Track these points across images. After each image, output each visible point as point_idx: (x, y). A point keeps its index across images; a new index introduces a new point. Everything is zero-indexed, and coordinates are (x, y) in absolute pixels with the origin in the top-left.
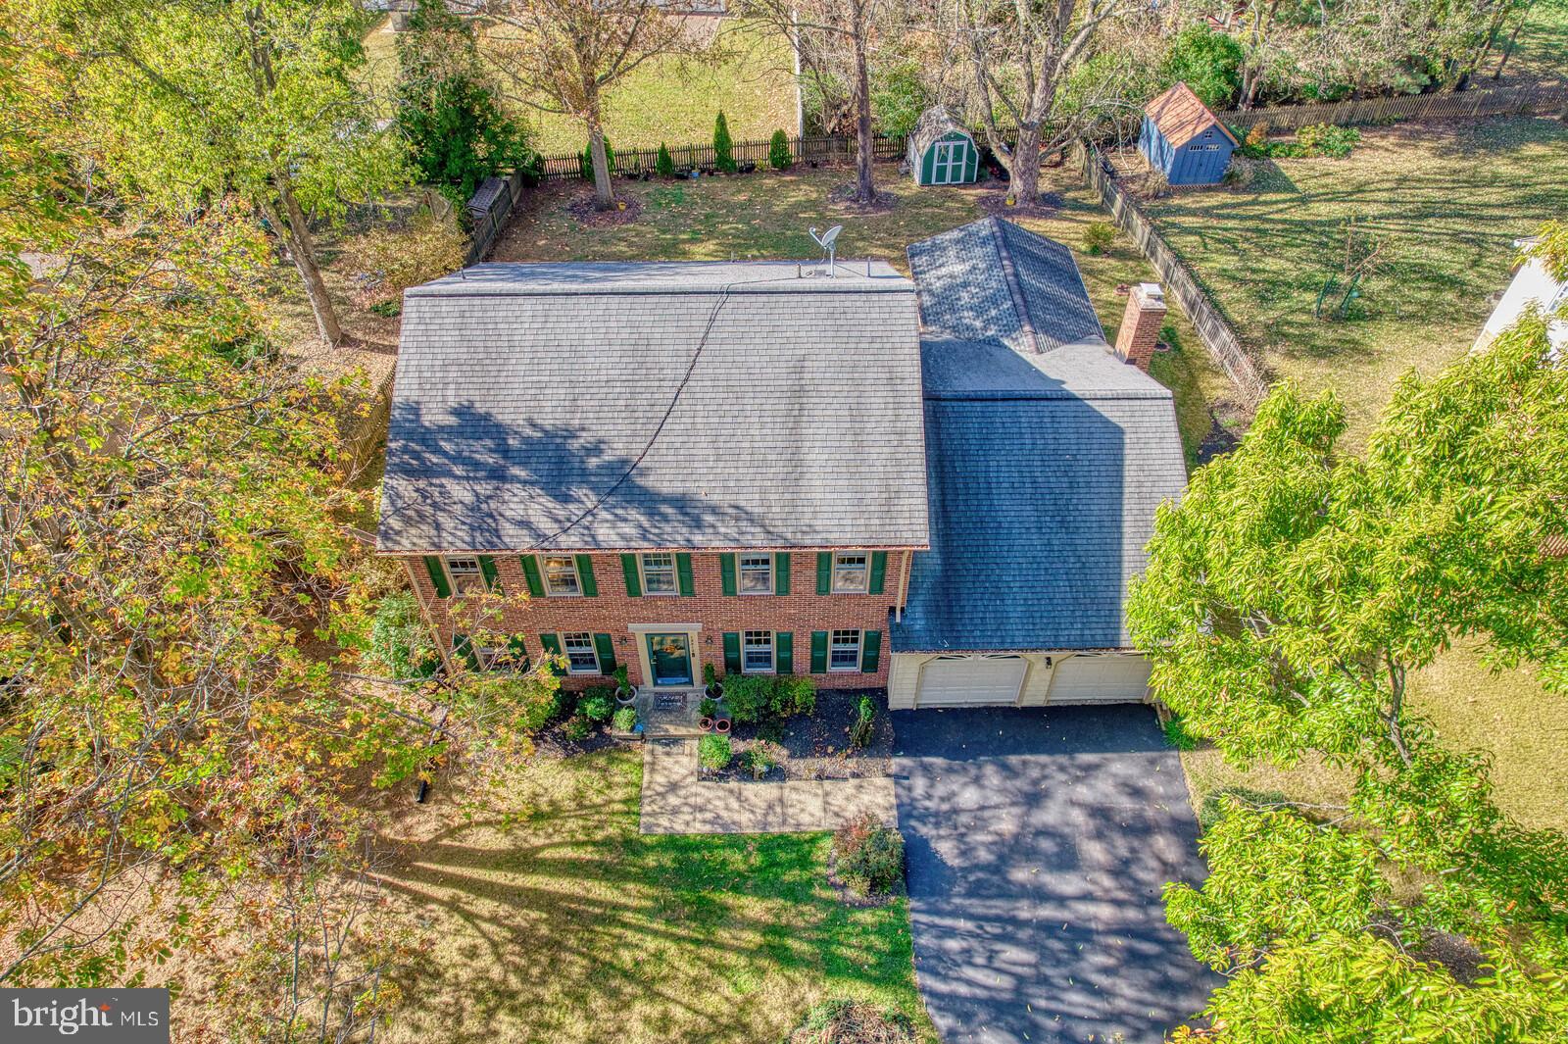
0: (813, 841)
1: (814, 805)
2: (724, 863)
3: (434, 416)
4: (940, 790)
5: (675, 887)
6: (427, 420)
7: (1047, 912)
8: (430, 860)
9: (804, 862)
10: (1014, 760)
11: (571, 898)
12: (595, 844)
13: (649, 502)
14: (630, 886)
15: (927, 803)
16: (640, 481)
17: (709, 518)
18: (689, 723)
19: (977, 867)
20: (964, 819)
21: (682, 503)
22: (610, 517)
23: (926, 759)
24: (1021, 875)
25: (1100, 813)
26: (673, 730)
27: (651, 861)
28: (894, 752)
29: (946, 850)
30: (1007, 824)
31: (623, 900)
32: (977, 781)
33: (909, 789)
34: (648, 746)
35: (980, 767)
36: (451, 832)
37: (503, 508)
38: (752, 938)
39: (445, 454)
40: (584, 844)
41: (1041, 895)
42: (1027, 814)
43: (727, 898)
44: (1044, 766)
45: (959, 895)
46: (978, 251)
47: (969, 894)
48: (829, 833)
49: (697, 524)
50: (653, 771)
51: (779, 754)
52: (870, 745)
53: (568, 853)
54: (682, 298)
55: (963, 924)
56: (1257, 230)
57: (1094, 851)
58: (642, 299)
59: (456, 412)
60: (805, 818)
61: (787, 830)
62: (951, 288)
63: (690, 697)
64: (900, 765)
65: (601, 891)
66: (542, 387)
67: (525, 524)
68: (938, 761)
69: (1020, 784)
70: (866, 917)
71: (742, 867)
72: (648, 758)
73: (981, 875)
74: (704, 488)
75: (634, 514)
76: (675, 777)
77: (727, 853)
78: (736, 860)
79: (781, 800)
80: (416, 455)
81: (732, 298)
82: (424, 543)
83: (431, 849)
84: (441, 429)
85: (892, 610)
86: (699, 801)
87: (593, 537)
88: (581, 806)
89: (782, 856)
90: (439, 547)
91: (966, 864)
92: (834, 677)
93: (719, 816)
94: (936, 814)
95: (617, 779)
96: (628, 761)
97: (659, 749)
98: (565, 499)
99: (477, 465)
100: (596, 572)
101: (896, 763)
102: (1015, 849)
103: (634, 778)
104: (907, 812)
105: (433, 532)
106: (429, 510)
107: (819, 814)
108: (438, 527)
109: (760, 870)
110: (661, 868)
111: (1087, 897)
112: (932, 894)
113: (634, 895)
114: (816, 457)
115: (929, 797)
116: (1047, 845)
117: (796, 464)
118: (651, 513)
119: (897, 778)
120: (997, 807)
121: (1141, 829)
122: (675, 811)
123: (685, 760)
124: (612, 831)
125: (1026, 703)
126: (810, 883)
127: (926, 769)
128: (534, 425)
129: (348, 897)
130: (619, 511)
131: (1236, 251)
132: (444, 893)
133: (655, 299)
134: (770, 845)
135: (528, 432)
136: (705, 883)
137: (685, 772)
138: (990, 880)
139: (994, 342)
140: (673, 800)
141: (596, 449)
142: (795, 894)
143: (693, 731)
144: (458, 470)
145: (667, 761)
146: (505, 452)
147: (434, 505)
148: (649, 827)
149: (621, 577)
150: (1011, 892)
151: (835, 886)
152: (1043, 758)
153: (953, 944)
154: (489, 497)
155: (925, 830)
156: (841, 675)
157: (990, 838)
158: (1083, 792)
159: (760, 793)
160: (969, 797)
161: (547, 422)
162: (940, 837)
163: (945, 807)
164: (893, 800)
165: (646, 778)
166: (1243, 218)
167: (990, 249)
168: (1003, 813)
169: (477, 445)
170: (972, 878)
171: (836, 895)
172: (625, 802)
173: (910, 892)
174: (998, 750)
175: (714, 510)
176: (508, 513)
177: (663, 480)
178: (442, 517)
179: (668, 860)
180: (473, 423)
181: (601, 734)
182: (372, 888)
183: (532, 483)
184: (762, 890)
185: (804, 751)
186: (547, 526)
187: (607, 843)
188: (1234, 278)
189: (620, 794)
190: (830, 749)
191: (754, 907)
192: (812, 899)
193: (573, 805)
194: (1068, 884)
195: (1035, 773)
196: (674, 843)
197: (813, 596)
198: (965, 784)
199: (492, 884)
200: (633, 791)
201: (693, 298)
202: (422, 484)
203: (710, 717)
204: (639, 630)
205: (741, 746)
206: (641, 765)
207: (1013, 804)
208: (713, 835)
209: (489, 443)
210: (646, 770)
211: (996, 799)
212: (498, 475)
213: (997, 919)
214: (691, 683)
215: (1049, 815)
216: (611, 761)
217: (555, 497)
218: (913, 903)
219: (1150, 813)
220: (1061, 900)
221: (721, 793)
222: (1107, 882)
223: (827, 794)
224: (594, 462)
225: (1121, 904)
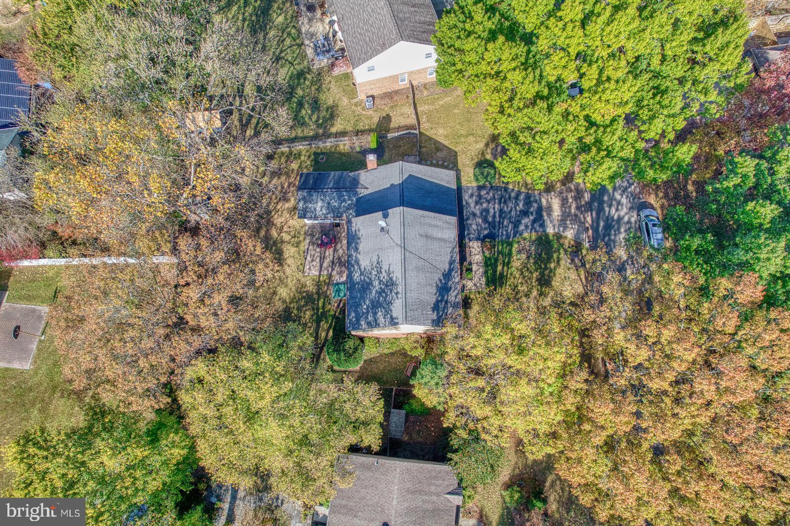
0: (485, 257)
1: (477, 257)
2: (491, 274)
3: (435, 317)
4: (473, 232)
5: (496, 283)
6: (435, 318)
7: (497, 215)
9: (490, 259)
10: (465, 217)
13: (451, 270)
15: (476, 235)
16: (447, 270)
17: (453, 259)
19: (489, 227)
21: (450, 264)
22: (454, 279)
23: (466, 234)
25: (477, 203)
29: (486, 232)
30: (480, 221)
32: (471, 225)
33: (473, 238)
35: (467, 224)
37: (453, 301)
38: (505, 268)
39: (442, 314)
41: (494, 216)
42: (477, 216)
43: (498, 273)
44: (467, 212)
45: (495, 231)
46: (314, 197)
47: (494, 229)
48: (483, 254)
49: (454, 261)
55: (501, 231)
57: (485, 205)
59: (433, 312)
60: (480, 259)
61: (483, 262)
62: (328, 208)
66: (427, 292)
67: (456, 296)
69: (471, 216)
70: (500, 248)
72: (468, 291)
74: (447, 259)
75: (453, 274)
76: (472, 285)
77: (488, 274)
78: (490, 272)
79: (476, 263)
80: (443, 320)
81: (405, 247)
84: (437, 315)
86: (477, 279)
89: (488, 263)
90: (461, 315)
91: (488, 229)
93: (481, 276)
94: (478, 233)
95: (474, 297)
96: (469, 295)
97: (465, 289)
98: (451, 288)
99: (444, 307)
101: (467, 240)
102: (485, 220)
103: (473, 293)
104: (478, 239)
107: (479, 256)
109: (492, 267)
110: (493, 286)
111: (494, 208)
112: (494, 235)
114: (440, 235)
115: (474, 234)
116: (484, 214)
117: (441, 240)
118: (453, 270)
121: (480, 196)
123: (468, 283)
126: (494, 258)
127: (468, 234)
128: (436, 294)
130: (453, 277)
134: (486, 265)
136: (495, 277)
138: (492, 225)
139: (358, 200)
140: (478, 285)
141: (441, 280)
142: (496, 260)
144: (446, 311)
145: (469, 287)
146: (441, 301)
148: (484, 289)
150: (494, 221)
151: (494, 253)
152: (465, 211)
153: (504, 233)
154: (451, 304)
155: (482, 236)
157: (483, 224)
158: (472, 205)
159: (474, 267)
160: (474, 227)
161: (435, 291)
162: (483, 233)
163: (476, 232)
164: (475, 241)
168: (477, 221)
169: (440, 307)
170: (491, 228)
171: (496, 253)
172: (479, 294)
173: (495, 239)
174: (463, 220)
175: (452, 257)
177: (447, 267)
179: (491, 285)
180: (436, 308)
183: (448, 295)
184: (496, 267)
185: (464, 258)
186: (456, 292)
189: (477, 296)
191: (499, 268)
192: (497, 257)
194: (492, 211)
195: (468, 214)
196: (487, 284)
198: (471, 227)
200: (476, 293)
207: (475, 219)
208: (485, 276)
210: (471, 291)
211: (474, 222)
212: (446, 302)
213: (499, 225)
215: (478, 213)
216: (469, 299)
217: (450, 290)
218: (497, 239)
219: (476, 194)
220: (495, 213)
221: (475, 275)
222: (491, 205)
223: (474, 254)
224: (443, 281)
225: (495, 203)
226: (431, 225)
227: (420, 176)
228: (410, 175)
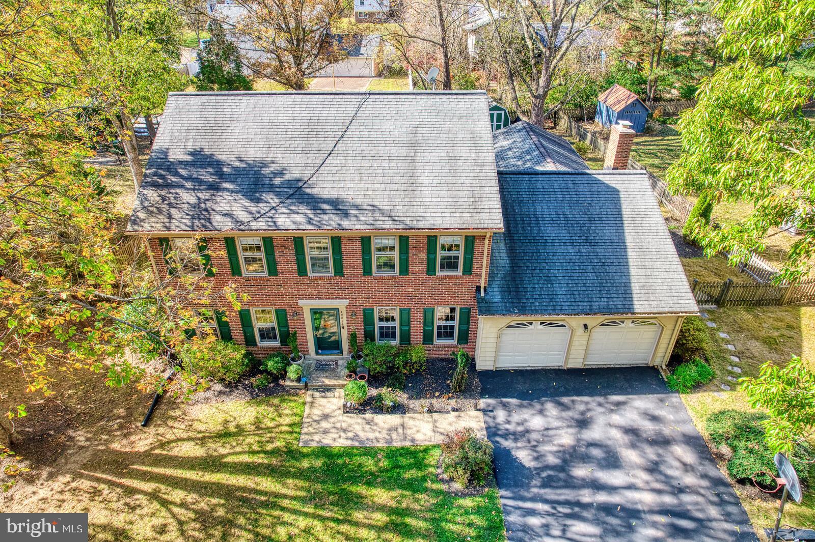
0: (426, 451)
1: (426, 428)
2: (360, 465)
3: (177, 155)
4: (516, 418)
5: (324, 482)
6: (172, 158)
8: (143, 464)
9: (420, 465)
10: (565, 400)
11: (244, 489)
12: (266, 452)
13: (314, 202)
14: (290, 481)
15: (507, 426)
16: (308, 191)
17: (353, 212)
18: (339, 378)
19: (547, 467)
20: (534, 436)
21: (336, 204)
22: (287, 211)
23: (504, 400)
24: (581, 472)
25: (632, 431)
26: (327, 382)
27: (305, 464)
28: (482, 395)
29: (524, 456)
30: (566, 438)
31: (284, 491)
32: (541, 412)
33: (494, 418)
34: (310, 393)
35: (542, 404)
36: (162, 445)
37: (215, 206)
38: (380, 518)
39: (181, 176)
40: (258, 452)
41: (597, 486)
42: (579, 432)
43: (362, 489)
44: (587, 403)
45: (536, 486)
46: (516, 135)
47: (544, 486)
48: (438, 446)
49: (346, 215)
50: (312, 407)
51: (402, 397)
52: (464, 390)
53: (246, 458)
54: (341, 96)
55: (541, 506)
56: (667, 149)
57: (631, 456)
58: (316, 97)
59: (191, 154)
60: (419, 437)
61: (407, 444)
63: (340, 362)
64: (486, 403)
65: (267, 484)
66: (249, 141)
67: (229, 215)
68: (514, 401)
69: (572, 413)
70: (467, 502)
71: (374, 469)
72: (309, 399)
73: (551, 473)
74: (350, 193)
75: (303, 209)
76: (327, 411)
77: (363, 459)
78: (369, 464)
79: (402, 425)
80: (162, 177)
81: (372, 96)
82: (159, 226)
83: (146, 457)
84: (181, 162)
85: (478, 289)
86: (344, 425)
87: (275, 222)
88: (258, 428)
89: (403, 461)
90: (168, 229)
91: (539, 465)
92: (439, 347)
93: (357, 436)
94: (514, 434)
95: (286, 412)
96: (295, 401)
97: (317, 394)
98: (258, 201)
99: (201, 182)
100: (277, 254)
101: (483, 402)
102: (571, 456)
103: (299, 411)
104: (493, 432)
105: (167, 220)
106: (165, 207)
107: (430, 433)
108: (170, 217)
109: (387, 471)
110: (312, 469)
111: (631, 487)
112: (516, 485)
113: (290, 487)
114: (425, 179)
115: (508, 422)
116: (596, 452)
117: (412, 182)
118: (315, 209)
119: (485, 411)
120: (557, 428)
121: (663, 442)
122: (326, 432)
123: (335, 400)
124: (279, 444)
125: (570, 366)
126: (424, 479)
127: (505, 406)
128: (241, 161)
129: (74, 491)
130: (293, 208)
131: (657, 157)
132: (149, 487)
133: (325, 97)
134: (393, 454)
135: (237, 164)
136: (345, 481)
137: (334, 407)
138: (558, 476)
140: (325, 425)
141: (281, 173)
142: (413, 486)
143: (341, 382)
144: (188, 185)
145: (323, 401)
146: (221, 175)
147: (170, 205)
148: (306, 442)
149: (293, 258)
150: (575, 484)
151: (442, 481)
152: (586, 399)
153: (535, 521)
154: (207, 200)
155: (507, 444)
156: (444, 347)
157: (555, 449)
158: (616, 418)
159: (387, 421)
160: (537, 422)
161: (250, 159)
162: (518, 448)
163: (520, 429)
164: (483, 425)
165: (307, 411)
166: (657, 145)
167: (523, 133)
168: (562, 432)
169: (202, 171)
170: (544, 474)
171: (444, 487)
172: (290, 425)
173: (499, 485)
174: (554, 395)
175: (357, 207)
176: (218, 209)
177: (323, 189)
178: (173, 211)
179: (318, 463)
180: (200, 159)
181: (278, 385)
182: (95, 484)
183: (236, 192)
184: (387, 484)
185: (419, 395)
186: (243, 216)
187: (275, 452)
188: (659, 167)
189: (287, 420)
190: (437, 394)
191: (382, 496)
192: (426, 490)
193: (253, 428)
194: (615, 478)
195: (582, 408)
196: (324, 452)
197: (424, 276)
198: (533, 415)
199: (186, 480)
200: (297, 419)
201: (348, 96)
202: (163, 193)
203: (353, 372)
204: (306, 305)
205: (374, 392)
206: (304, 404)
207: (568, 426)
208: (353, 448)
209: (210, 170)
210: (307, 406)
211: (556, 424)
212: (214, 188)
213: (567, 503)
214: (341, 353)
215: (594, 433)
216: (283, 401)
217: (251, 200)
218: (502, 492)
219: (667, 431)
220: (612, 489)
221: (360, 421)
222: (645, 476)
223: (436, 421)
224: (278, 180)
225: (659, 492)
226: (452, 155)
227: (626, 214)
228: (615, 192)
